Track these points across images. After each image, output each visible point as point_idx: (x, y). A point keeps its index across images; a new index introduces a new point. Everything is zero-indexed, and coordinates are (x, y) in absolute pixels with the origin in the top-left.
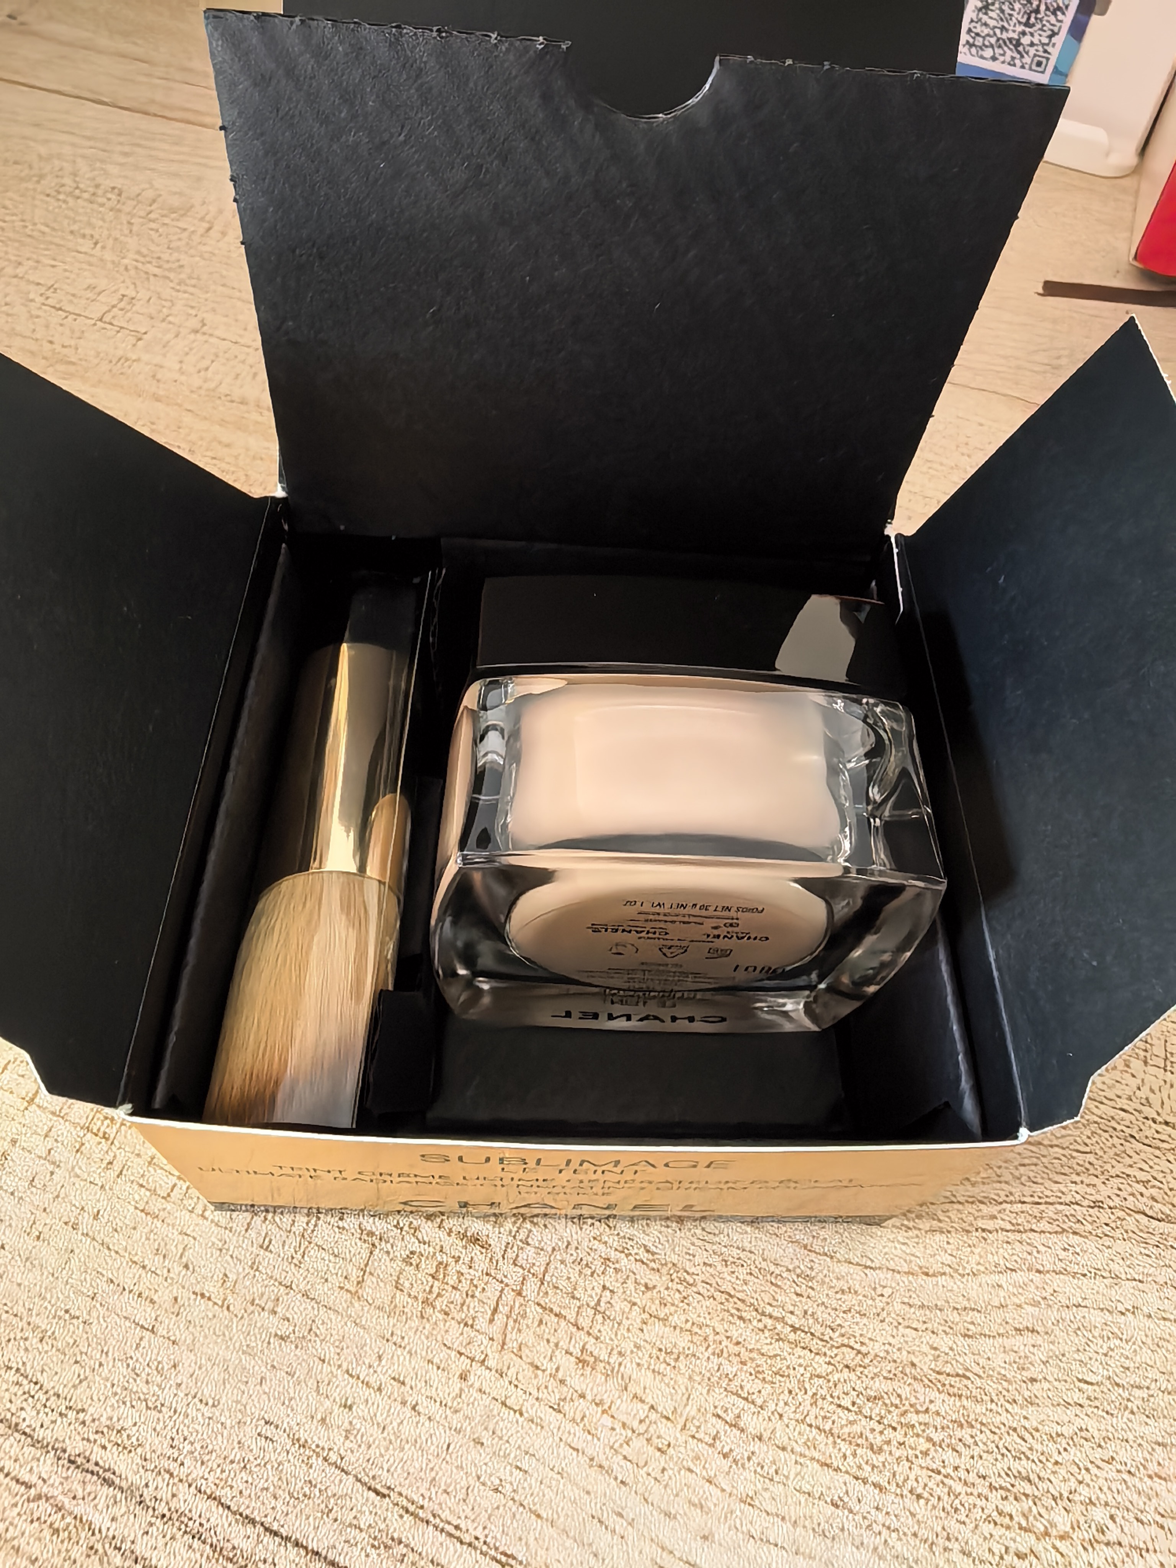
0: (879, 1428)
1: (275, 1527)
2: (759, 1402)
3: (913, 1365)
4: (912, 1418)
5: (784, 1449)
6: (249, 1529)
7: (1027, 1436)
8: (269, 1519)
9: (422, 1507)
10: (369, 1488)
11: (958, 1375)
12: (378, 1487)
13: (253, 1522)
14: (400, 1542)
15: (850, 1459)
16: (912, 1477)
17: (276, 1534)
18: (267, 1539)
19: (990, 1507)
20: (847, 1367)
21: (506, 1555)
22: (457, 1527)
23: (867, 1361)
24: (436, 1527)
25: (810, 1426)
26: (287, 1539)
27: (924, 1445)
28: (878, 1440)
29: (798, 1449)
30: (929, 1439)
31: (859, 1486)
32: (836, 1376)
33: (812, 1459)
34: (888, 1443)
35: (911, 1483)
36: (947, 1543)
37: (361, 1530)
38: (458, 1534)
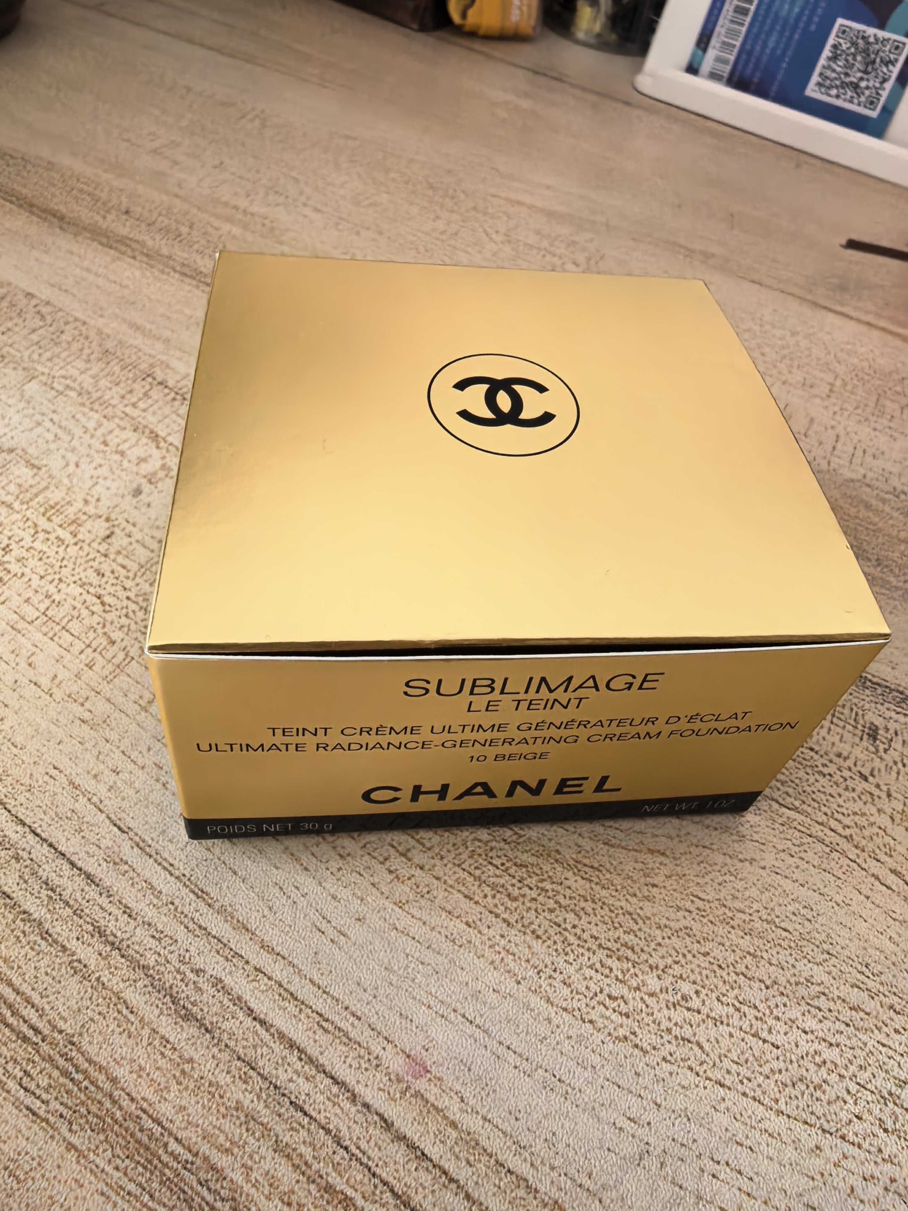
0: (519, 885)
1: (39, 831)
2: (428, 845)
3: (557, 851)
4: (548, 886)
5: (438, 879)
6: (19, 828)
8: (36, 825)
9: (150, 846)
10: (115, 825)
11: (592, 867)
12: (122, 826)
13: (24, 824)
14: (126, 863)
15: (489, 899)
16: (537, 922)
17: (37, 835)
18: (30, 837)
19: (595, 959)
20: (505, 840)
21: (202, 891)
22: (171, 865)
23: (521, 840)
24: (156, 861)
25: (464, 870)
26: (45, 840)
27: (551, 904)
28: (516, 892)
29: (450, 882)
30: (556, 902)
31: (491, 918)
32: (494, 844)
33: (459, 891)
34: (524, 896)
35: (534, 927)
36: (552, 973)
37: (100, 848)
38: (170, 868)
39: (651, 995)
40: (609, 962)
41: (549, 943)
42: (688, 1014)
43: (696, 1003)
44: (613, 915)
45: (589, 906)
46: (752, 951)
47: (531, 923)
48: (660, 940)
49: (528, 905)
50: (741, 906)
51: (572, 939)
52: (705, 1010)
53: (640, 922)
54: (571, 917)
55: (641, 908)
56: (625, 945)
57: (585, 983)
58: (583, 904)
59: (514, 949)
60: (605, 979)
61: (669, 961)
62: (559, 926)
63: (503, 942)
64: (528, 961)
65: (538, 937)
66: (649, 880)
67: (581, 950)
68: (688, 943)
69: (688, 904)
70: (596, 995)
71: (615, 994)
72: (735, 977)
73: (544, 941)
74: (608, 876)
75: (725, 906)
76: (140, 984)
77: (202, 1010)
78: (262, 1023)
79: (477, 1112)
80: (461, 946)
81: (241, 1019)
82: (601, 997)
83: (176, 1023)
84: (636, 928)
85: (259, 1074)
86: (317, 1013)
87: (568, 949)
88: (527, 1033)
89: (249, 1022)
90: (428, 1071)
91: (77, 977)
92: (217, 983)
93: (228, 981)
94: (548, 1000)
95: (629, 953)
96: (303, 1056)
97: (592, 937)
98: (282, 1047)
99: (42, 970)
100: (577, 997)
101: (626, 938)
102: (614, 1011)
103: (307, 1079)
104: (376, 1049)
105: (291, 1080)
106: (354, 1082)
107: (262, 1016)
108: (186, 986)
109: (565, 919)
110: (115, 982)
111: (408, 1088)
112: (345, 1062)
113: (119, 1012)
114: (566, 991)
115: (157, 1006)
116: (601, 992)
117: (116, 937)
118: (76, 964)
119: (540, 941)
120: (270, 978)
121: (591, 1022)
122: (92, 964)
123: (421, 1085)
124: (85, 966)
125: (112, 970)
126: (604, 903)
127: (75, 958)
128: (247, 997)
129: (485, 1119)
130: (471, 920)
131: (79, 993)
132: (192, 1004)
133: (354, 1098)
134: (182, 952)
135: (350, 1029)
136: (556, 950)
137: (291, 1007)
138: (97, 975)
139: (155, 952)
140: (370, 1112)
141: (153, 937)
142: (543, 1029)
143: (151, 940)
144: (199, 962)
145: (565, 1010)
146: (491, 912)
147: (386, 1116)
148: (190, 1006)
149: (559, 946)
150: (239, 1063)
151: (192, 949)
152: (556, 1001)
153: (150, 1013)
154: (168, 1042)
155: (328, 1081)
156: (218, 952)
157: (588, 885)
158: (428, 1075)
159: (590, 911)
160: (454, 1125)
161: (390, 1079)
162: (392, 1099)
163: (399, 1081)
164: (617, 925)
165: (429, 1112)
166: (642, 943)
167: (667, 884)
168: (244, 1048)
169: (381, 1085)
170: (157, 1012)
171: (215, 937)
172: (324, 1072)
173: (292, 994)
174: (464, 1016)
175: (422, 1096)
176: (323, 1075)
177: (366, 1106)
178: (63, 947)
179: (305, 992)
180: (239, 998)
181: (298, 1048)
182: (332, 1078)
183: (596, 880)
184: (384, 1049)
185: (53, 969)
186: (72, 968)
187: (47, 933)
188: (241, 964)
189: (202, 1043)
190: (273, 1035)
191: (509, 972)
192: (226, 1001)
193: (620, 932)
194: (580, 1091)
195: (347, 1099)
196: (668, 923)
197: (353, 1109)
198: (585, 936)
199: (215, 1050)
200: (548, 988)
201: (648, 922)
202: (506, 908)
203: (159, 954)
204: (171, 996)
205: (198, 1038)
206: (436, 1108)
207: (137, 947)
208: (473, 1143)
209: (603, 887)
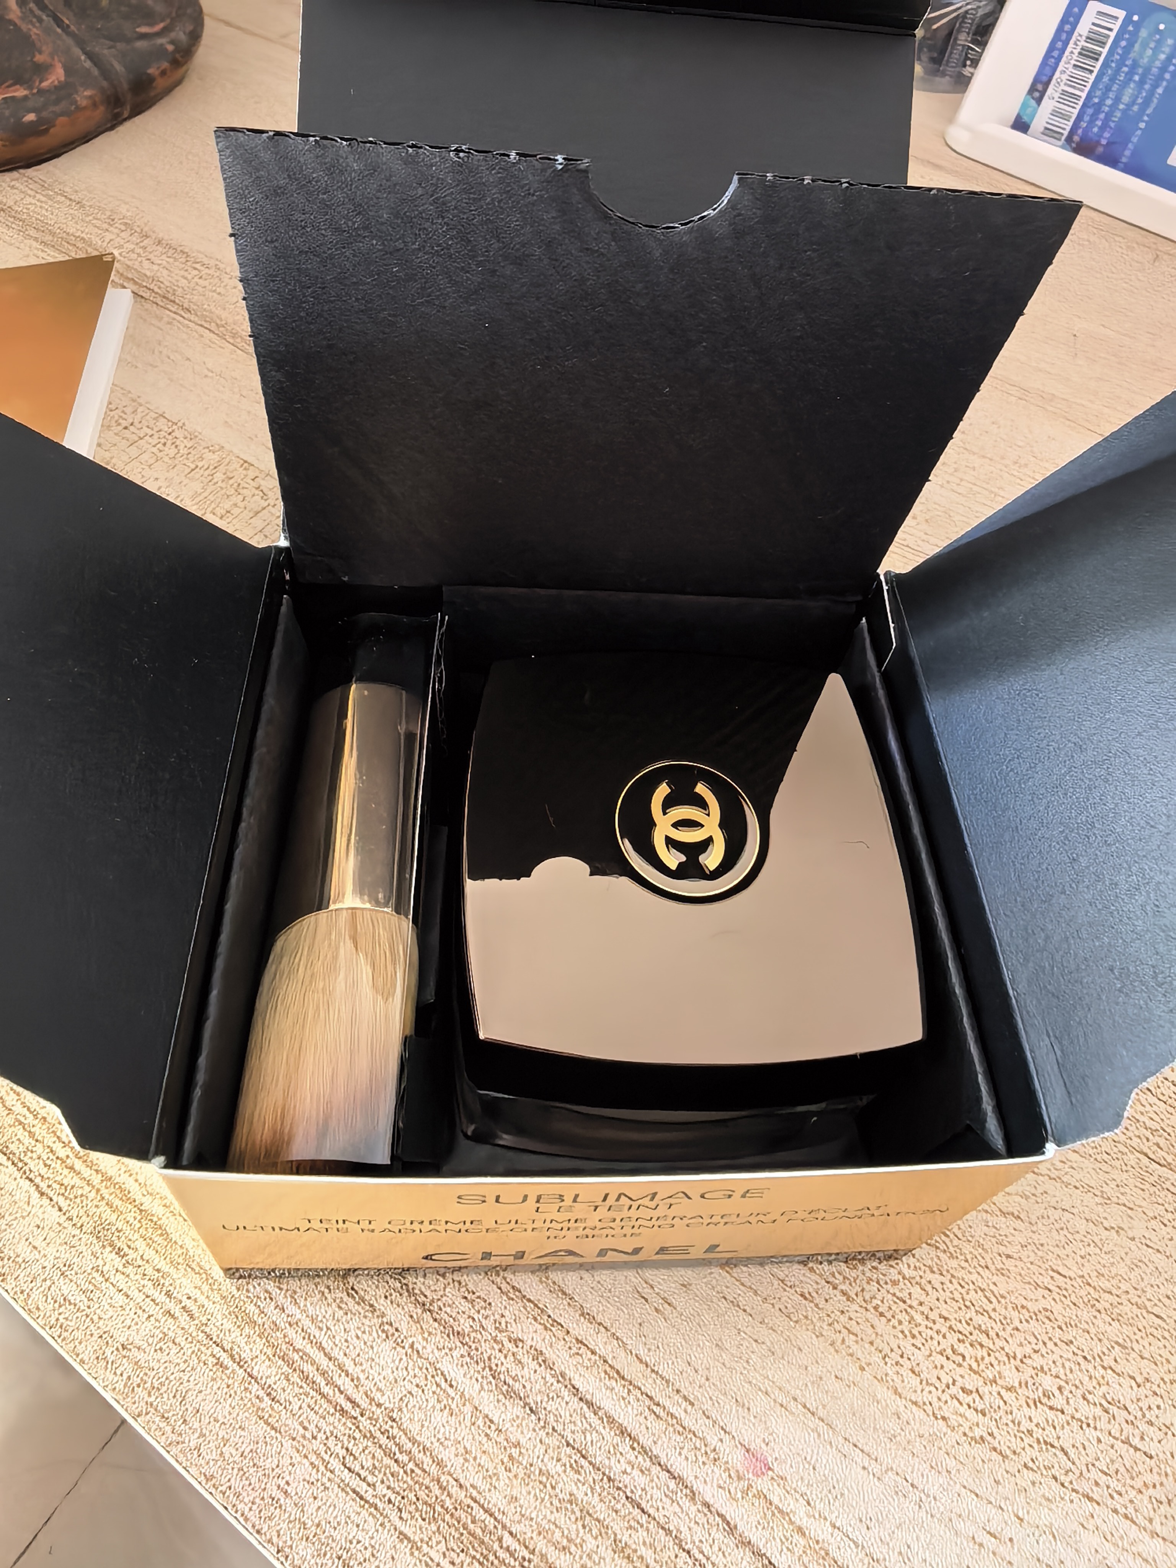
16: (879, 1296)
19: (946, 1344)
31: (828, 1289)
35: (875, 1302)
36: (899, 1359)
39: (1009, 1389)
40: (961, 1348)
41: (894, 1322)
42: (1051, 1415)
43: (1058, 1401)
44: (963, 1291)
46: (1121, 1341)
48: (1017, 1323)
49: (868, 1274)
50: (1107, 1285)
51: (919, 1318)
52: (1069, 1410)
53: (994, 1300)
54: (916, 1291)
55: (995, 1284)
56: (979, 1328)
58: (929, 1276)
59: (855, 1329)
60: (958, 1369)
61: (1028, 1350)
62: (904, 1302)
63: (843, 1319)
64: (871, 1343)
66: (1002, 1249)
67: (929, 1332)
68: (1050, 1330)
69: (1047, 1281)
70: (948, 1387)
72: (1102, 1371)
73: (889, 1320)
74: (956, 1242)
75: (1089, 1285)
76: (456, 1353)
77: (524, 1387)
78: (590, 1404)
79: (825, 1519)
80: (796, 1322)
81: (567, 1399)
82: (954, 1390)
83: (498, 1401)
85: (590, 1463)
86: (647, 1395)
87: (915, 1332)
88: (875, 1428)
89: (575, 1403)
90: (769, 1469)
91: (391, 1343)
92: (538, 1355)
93: (549, 1353)
94: (896, 1392)
96: (635, 1445)
97: (941, 1316)
98: (612, 1433)
99: (353, 1333)
100: (927, 1389)
102: (969, 1407)
103: (642, 1471)
104: (713, 1441)
105: (625, 1472)
106: (692, 1478)
107: (589, 1397)
108: (506, 1357)
109: (910, 1294)
110: (429, 1350)
111: (750, 1486)
112: (680, 1454)
113: (438, 1385)
114: (915, 1381)
115: (477, 1380)
116: (954, 1384)
117: (425, 1296)
118: (386, 1327)
119: (883, 1319)
120: (593, 1353)
121: (944, 1418)
122: (403, 1327)
123: (762, 1484)
124: (397, 1330)
125: (426, 1335)
127: (385, 1320)
128: (569, 1373)
129: (834, 1526)
131: (394, 1361)
132: (513, 1379)
133: (693, 1496)
134: (497, 1317)
135: (683, 1415)
137: (618, 1386)
138: (410, 1340)
139: (469, 1317)
140: (710, 1511)
141: (466, 1298)
142: (893, 1426)
143: (463, 1301)
144: (516, 1330)
145: (915, 1403)
147: (728, 1518)
148: (511, 1382)
150: (569, 1450)
151: (507, 1313)
152: (904, 1394)
153: (470, 1388)
154: (491, 1421)
155: (664, 1475)
156: (535, 1319)
158: (770, 1473)
160: (800, 1530)
161: (730, 1476)
162: (734, 1499)
163: (739, 1478)
164: (968, 1303)
165: (773, 1515)
168: (573, 1432)
169: (721, 1482)
170: (477, 1387)
171: (529, 1300)
172: (660, 1464)
173: (618, 1372)
174: (805, 1406)
175: (765, 1497)
176: (659, 1468)
177: (707, 1505)
178: (371, 1306)
179: (633, 1370)
180: (563, 1375)
181: (630, 1436)
182: (668, 1471)
184: (721, 1440)
185: (364, 1332)
186: (383, 1331)
187: (353, 1289)
188: (561, 1334)
189: (527, 1425)
190: (601, 1419)
191: (851, 1355)
192: (548, 1377)
193: (971, 1313)
194: (935, 1498)
195: (686, 1495)
196: (1025, 1303)
197: (694, 1509)
198: (933, 1315)
199: (542, 1433)
200: (895, 1377)
201: (1003, 1301)
203: (474, 1319)
204: (491, 1369)
205: (523, 1418)
206: (781, 1511)
207: (448, 1310)
208: (823, 1553)
209: (951, 1256)
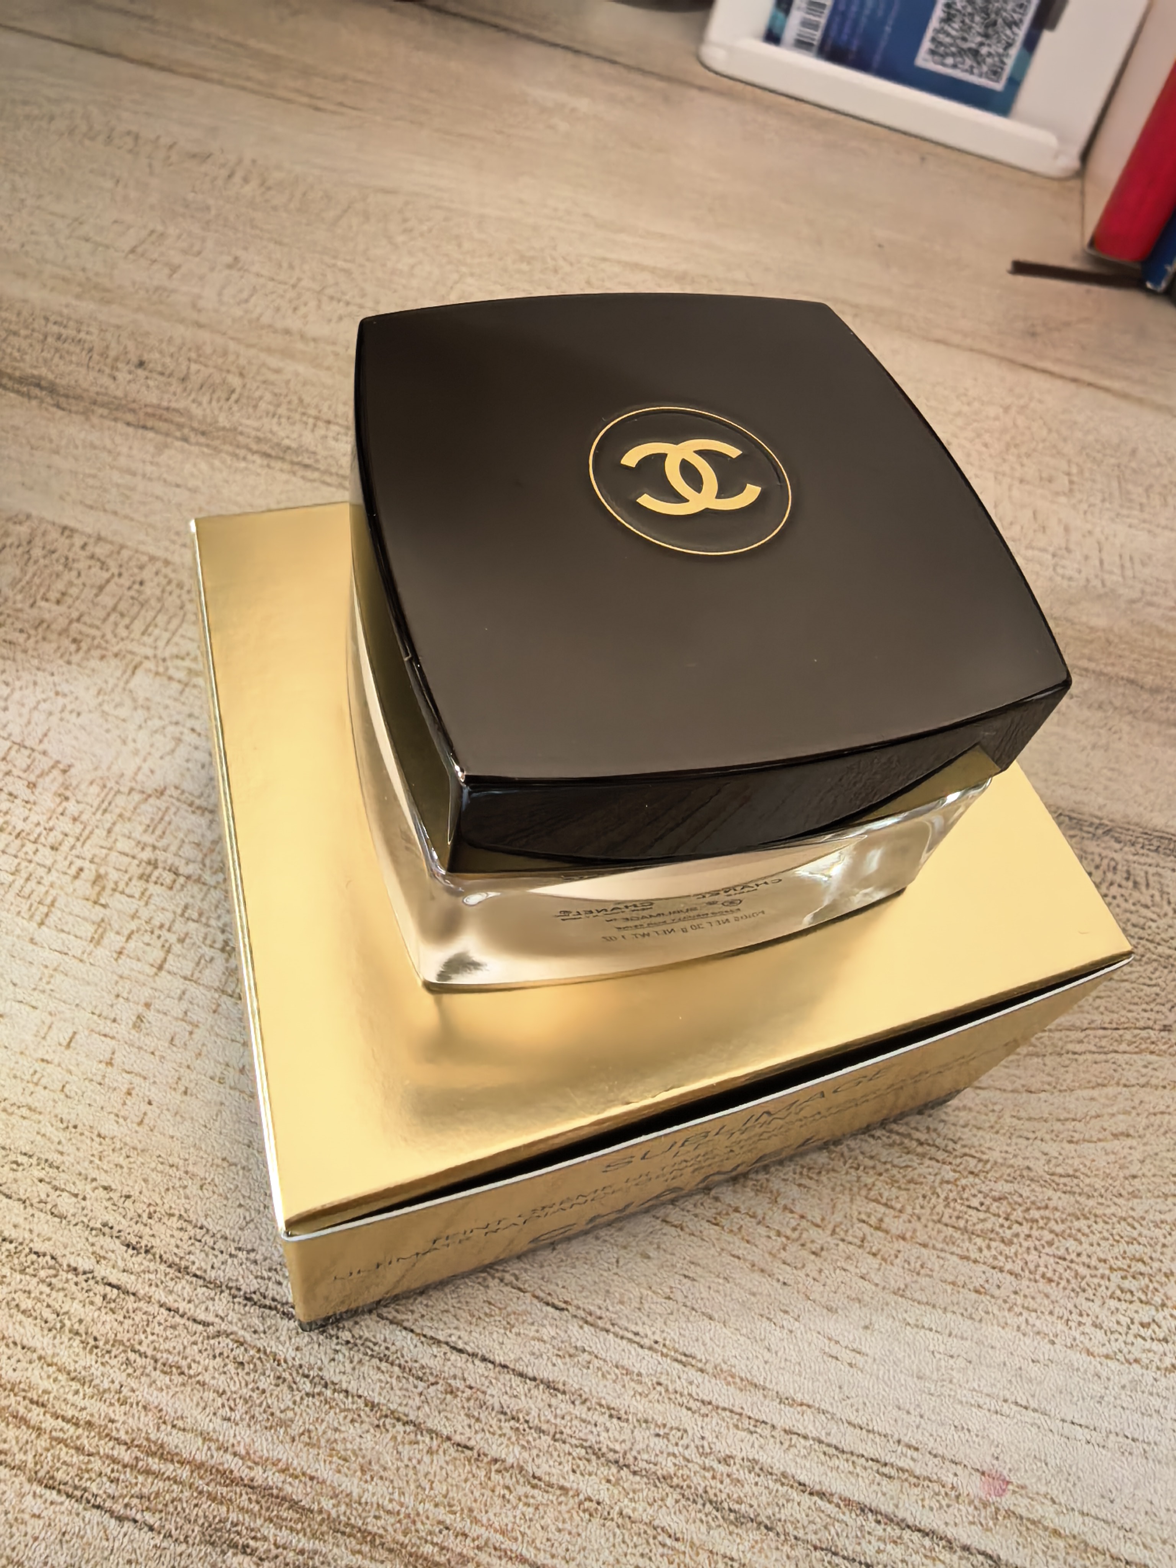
0: (1007, 1224)
1: (460, 1345)
2: (898, 1206)
3: (1029, 1168)
4: (1035, 1214)
5: (925, 1246)
6: (435, 1349)
7: (1136, 1225)
8: (454, 1338)
9: (600, 1318)
10: (548, 1304)
11: (1069, 1176)
12: (556, 1302)
13: (439, 1342)
14: (584, 1351)
15: (985, 1251)
16: (1042, 1263)
17: (461, 1351)
18: (454, 1356)
19: (1113, 1286)
20: (972, 1173)
21: (685, 1355)
22: (637, 1334)
23: (988, 1166)
24: (616, 1335)
25: (946, 1225)
26: (474, 1355)
27: (1048, 1237)
28: (1008, 1234)
29: (939, 1246)
30: (1052, 1231)
31: (997, 1275)
32: (963, 1182)
33: (952, 1253)
34: (1017, 1235)
35: (1042, 1269)
36: (1080, 1319)
37: (544, 1342)
38: (637, 1339)
40: (1126, 1284)
41: (1063, 1283)
44: (1109, 1227)
45: (1082, 1224)
47: (1037, 1266)
48: (1162, 1240)
49: (1025, 1244)
51: (1082, 1270)
54: (1071, 1244)
55: (1133, 1209)
56: (1134, 1258)
57: (1114, 1319)
58: (1076, 1224)
59: (1032, 1304)
60: (1131, 1306)
62: (1065, 1259)
63: (1020, 1300)
64: (1051, 1313)
65: (1050, 1281)
66: (1127, 1172)
67: (1096, 1281)
70: (1129, 1328)
71: (1146, 1320)
73: (1058, 1284)
74: (1087, 1181)
76: (670, 1501)
77: (751, 1506)
78: (821, 1495)
79: (1073, 1509)
80: (981, 1321)
81: (797, 1499)
82: (1135, 1328)
83: (731, 1533)
84: (1135, 1234)
85: (844, 1558)
86: (872, 1460)
87: (1083, 1284)
88: (1083, 1399)
89: (806, 1500)
90: (1008, 1483)
91: (596, 1521)
92: (753, 1465)
93: (763, 1458)
94: (1089, 1353)
95: (1141, 1267)
96: (879, 1517)
97: (1100, 1260)
98: (854, 1515)
99: (553, 1528)
100: (1113, 1337)
101: (1132, 1249)
102: (1152, 1339)
103: (895, 1542)
104: (950, 1479)
105: (879, 1551)
106: (943, 1526)
107: (817, 1487)
108: (722, 1482)
109: (1067, 1249)
110: (641, 1509)
111: (997, 1510)
112: (923, 1506)
113: (664, 1545)
114: (1100, 1334)
115: (702, 1521)
116: (1133, 1323)
117: (615, 1452)
118: (587, 1504)
119: (1053, 1284)
120: (805, 1437)
121: (1136, 1361)
122: (604, 1496)
123: (1007, 1501)
124: (598, 1503)
125: (631, 1495)
126: (1096, 1216)
127: (582, 1497)
128: (791, 1470)
129: (1082, 1514)
130: (978, 1285)
131: (608, 1540)
132: (737, 1502)
133: (950, 1545)
134: (698, 1442)
135: (912, 1463)
136: (1073, 1290)
137: (840, 1462)
138: (617, 1509)
139: (669, 1454)
140: (971, 1553)
141: (658, 1435)
142: (1097, 1388)
143: (656, 1439)
144: (721, 1448)
145: (1107, 1357)
146: (994, 1268)
147: (990, 1552)
148: (736, 1507)
149: (1074, 1284)
150: (818, 1554)
151: (707, 1434)
152: (1096, 1350)
153: (695, 1532)
154: (732, 1559)
155: (916, 1536)
156: (736, 1427)
157: (1072, 1199)
158: (1010, 1487)
159: (1087, 1231)
160: (1056, 1533)
161: (976, 1508)
162: (987, 1530)
163: (985, 1505)
164: (1117, 1238)
165: (1028, 1529)
166: (1149, 1250)
167: (1145, 1170)
168: (816, 1533)
169: (971, 1518)
170: (704, 1528)
171: (724, 1409)
172: (909, 1527)
173: (836, 1448)
174: (1016, 1403)
175: (1014, 1513)
176: (909, 1532)
177: (966, 1548)
178: (562, 1488)
179: (850, 1439)
180: (784, 1475)
181: (871, 1511)
182: (919, 1530)
183: (1077, 1190)
184: (956, 1475)
185: (564, 1521)
186: (584, 1511)
187: (534, 1477)
188: (767, 1432)
189: (769, 1546)
190: (838, 1506)
191: (1038, 1333)
192: (771, 1484)
193: (1123, 1246)
194: (1155, 1444)
195: (944, 1547)
196: (1163, 1217)
197: (955, 1558)
198: (1094, 1262)
199: (786, 1548)
200: (1082, 1338)
201: (1144, 1223)
202: (1007, 1257)
203: (674, 1455)
204: (711, 1502)
205: (762, 1541)
206: (1033, 1522)
207: (645, 1456)
208: (1082, 1546)
209: (1089, 1197)
